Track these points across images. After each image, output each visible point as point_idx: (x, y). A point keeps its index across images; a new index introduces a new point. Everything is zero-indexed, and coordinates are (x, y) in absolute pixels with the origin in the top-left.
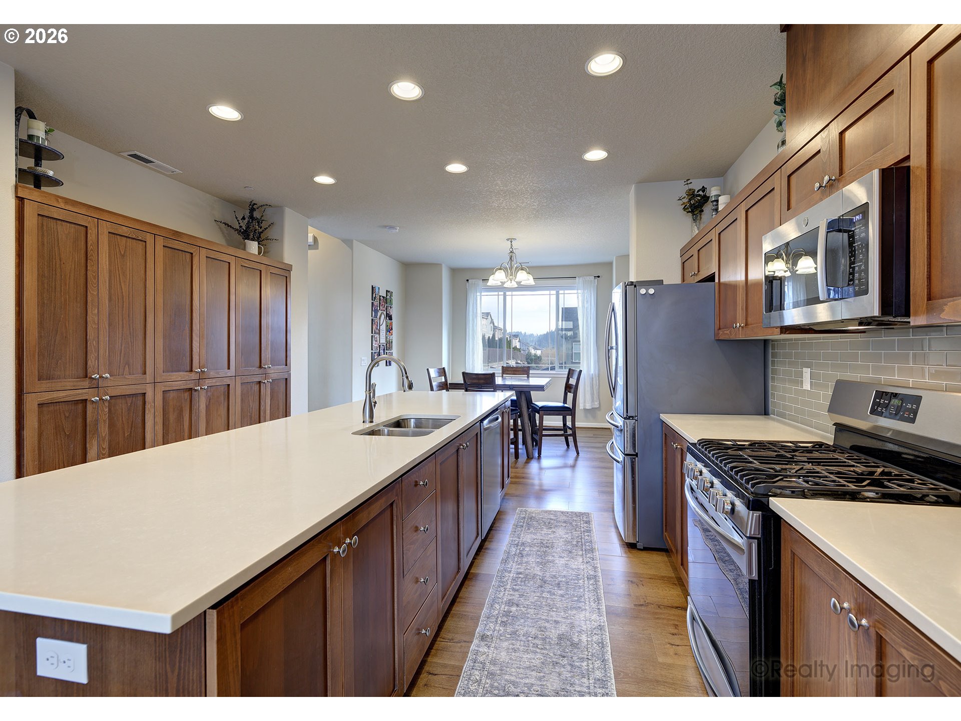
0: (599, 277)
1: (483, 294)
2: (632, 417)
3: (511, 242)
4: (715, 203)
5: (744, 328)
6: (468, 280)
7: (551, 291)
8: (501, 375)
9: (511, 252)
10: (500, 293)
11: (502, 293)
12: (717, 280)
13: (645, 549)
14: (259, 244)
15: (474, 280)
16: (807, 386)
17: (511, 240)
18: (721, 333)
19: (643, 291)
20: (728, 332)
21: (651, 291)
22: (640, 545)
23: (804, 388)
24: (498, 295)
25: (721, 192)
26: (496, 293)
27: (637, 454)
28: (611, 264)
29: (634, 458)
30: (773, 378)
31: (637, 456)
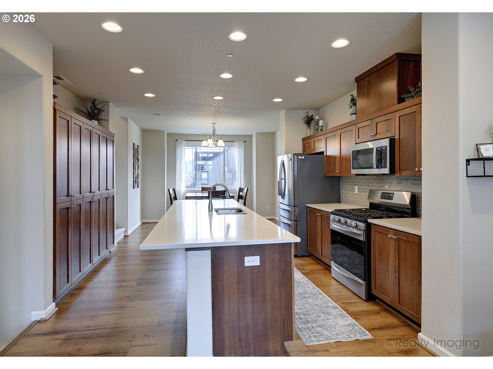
0: (245, 142)
1: (185, 148)
2: (296, 206)
3: (214, 125)
4: (317, 122)
5: (340, 173)
6: (176, 140)
7: (221, 148)
8: (201, 192)
9: (214, 130)
10: (194, 148)
11: (195, 148)
12: (325, 154)
13: (302, 256)
14: (98, 122)
15: (180, 140)
16: (356, 192)
17: (214, 124)
18: (328, 174)
19: (300, 157)
20: (331, 174)
21: (303, 157)
22: (299, 255)
23: (355, 193)
24: (193, 149)
25: (319, 118)
26: (192, 148)
27: (298, 220)
28: (251, 136)
29: (297, 222)
30: (343, 190)
31: (298, 221)
